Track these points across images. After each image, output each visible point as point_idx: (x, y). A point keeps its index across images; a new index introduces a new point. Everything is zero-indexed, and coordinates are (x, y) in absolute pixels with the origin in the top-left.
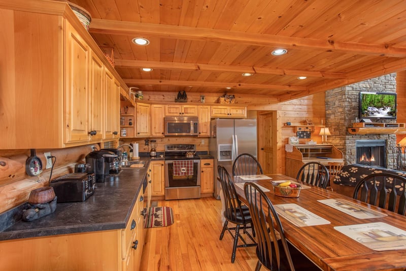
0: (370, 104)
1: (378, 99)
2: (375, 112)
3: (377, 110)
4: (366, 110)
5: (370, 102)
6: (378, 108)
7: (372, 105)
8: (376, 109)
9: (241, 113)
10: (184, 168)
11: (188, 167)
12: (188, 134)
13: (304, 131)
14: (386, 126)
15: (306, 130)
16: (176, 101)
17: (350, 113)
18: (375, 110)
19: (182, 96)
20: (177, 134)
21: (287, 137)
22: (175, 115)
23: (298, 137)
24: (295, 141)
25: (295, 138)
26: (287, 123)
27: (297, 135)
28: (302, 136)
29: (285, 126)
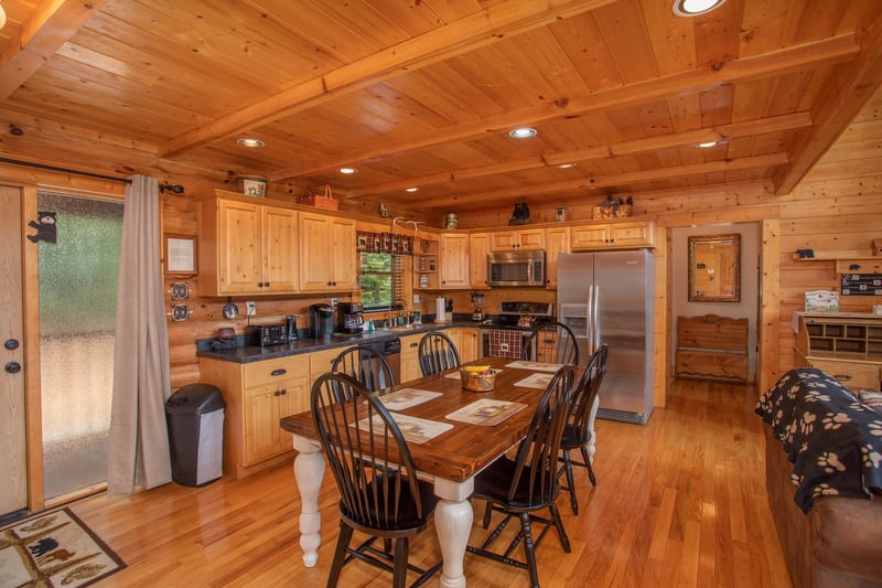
9: (639, 236)
10: (505, 345)
11: (512, 343)
12: (523, 284)
13: (876, 274)
16: (511, 223)
19: (522, 212)
20: (515, 284)
21: (797, 290)
22: (507, 248)
23: (847, 291)
24: (823, 302)
25: (826, 294)
26: (798, 252)
27: (843, 287)
28: (863, 287)
29: (795, 261)
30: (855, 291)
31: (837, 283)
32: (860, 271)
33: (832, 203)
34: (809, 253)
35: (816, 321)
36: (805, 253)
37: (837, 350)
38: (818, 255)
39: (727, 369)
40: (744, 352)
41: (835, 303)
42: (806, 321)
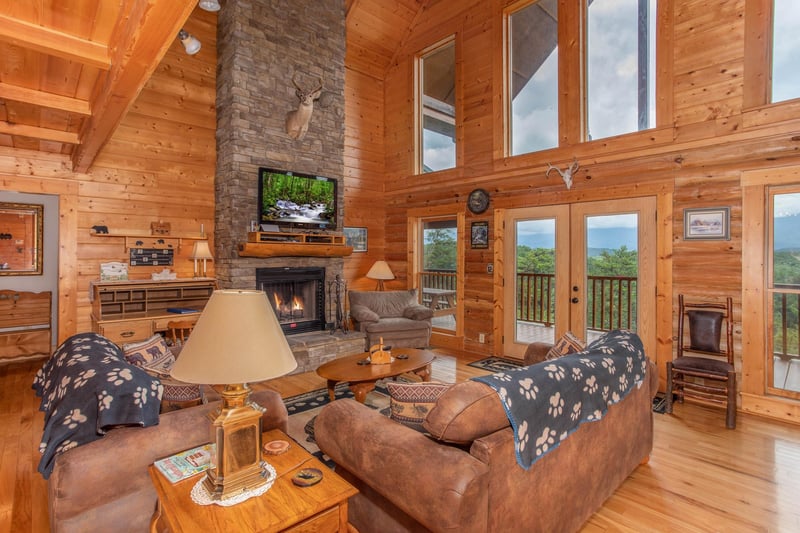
0: (281, 195)
1: (299, 187)
2: (293, 211)
3: (298, 208)
4: (272, 206)
5: (282, 190)
6: (300, 203)
7: (286, 197)
8: (295, 207)
13: (155, 250)
14: (307, 240)
15: (159, 246)
17: (243, 210)
18: (293, 208)
21: (94, 263)
23: (134, 263)
24: (116, 272)
25: (118, 265)
26: (94, 228)
27: (131, 259)
28: (145, 259)
29: (91, 235)
30: (140, 263)
31: (127, 256)
32: (143, 247)
33: (123, 188)
34: (104, 229)
35: (109, 289)
36: (101, 229)
37: (126, 312)
38: (112, 232)
39: (24, 347)
40: (48, 326)
41: (124, 272)
42: (100, 290)
